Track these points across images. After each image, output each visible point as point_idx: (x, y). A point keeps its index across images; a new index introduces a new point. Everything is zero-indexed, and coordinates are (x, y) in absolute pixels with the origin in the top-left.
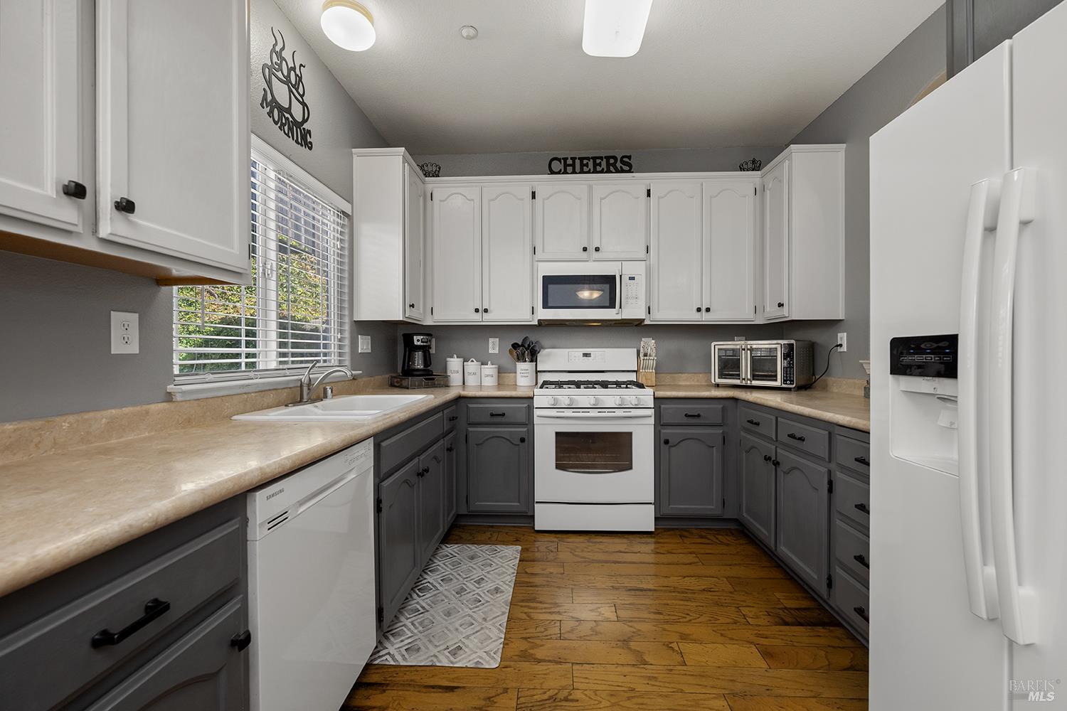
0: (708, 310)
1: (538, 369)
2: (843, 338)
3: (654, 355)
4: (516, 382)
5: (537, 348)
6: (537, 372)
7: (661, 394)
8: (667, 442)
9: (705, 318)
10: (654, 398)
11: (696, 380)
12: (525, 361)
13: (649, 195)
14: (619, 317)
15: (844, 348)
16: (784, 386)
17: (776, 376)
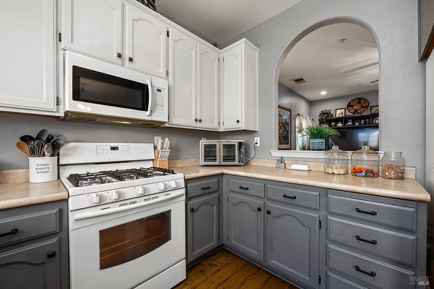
0: (200, 121)
1: (61, 163)
2: (257, 139)
3: (168, 148)
4: (29, 179)
5: (61, 142)
6: (59, 165)
7: (189, 176)
8: (192, 210)
9: (199, 126)
10: (185, 180)
11: (185, 163)
12: (44, 155)
13: (168, 36)
14: (149, 119)
15: (258, 145)
16: (239, 164)
17: (235, 159)
